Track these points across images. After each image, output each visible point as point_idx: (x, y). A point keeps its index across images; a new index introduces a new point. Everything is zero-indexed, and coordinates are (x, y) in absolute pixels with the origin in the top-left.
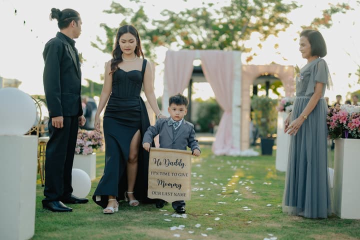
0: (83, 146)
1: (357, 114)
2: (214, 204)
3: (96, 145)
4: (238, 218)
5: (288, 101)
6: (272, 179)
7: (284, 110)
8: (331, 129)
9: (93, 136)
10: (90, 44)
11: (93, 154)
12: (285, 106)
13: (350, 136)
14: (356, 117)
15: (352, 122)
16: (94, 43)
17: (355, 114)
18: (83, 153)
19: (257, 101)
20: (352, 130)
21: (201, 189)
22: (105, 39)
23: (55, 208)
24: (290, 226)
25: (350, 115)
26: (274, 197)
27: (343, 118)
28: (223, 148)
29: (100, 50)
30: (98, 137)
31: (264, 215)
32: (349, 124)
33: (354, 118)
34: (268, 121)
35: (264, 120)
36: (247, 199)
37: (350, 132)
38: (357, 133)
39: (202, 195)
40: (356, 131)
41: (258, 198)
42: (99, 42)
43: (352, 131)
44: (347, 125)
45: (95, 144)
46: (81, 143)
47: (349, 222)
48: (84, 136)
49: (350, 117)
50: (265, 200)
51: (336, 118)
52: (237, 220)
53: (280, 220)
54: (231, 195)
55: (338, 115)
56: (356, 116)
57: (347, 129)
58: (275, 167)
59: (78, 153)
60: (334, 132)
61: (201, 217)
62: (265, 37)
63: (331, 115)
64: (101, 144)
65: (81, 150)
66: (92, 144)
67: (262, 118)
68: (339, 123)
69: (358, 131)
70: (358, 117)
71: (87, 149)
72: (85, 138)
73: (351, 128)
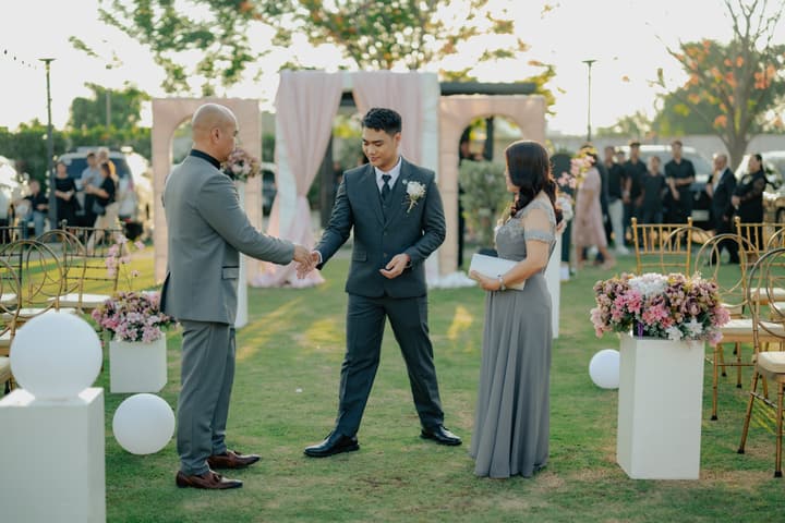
0: (142, 325)
1: (658, 297)
3: (166, 322)
4: (452, 487)
10: (99, 15)
13: (646, 334)
14: (657, 303)
15: (650, 312)
16: (109, 12)
17: (654, 296)
18: (144, 339)
20: (649, 325)
22: (132, 7)
25: (647, 298)
27: (635, 304)
29: (124, 29)
32: (644, 315)
33: (652, 304)
37: (646, 328)
38: (658, 329)
40: (657, 326)
42: (122, 12)
43: (650, 327)
44: (641, 315)
45: (164, 320)
46: (138, 319)
48: (143, 304)
49: (647, 302)
51: (623, 304)
55: (625, 298)
56: (657, 300)
57: (641, 324)
59: (134, 340)
61: (386, 488)
63: (612, 296)
65: (138, 332)
66: (159, 320)
67: (483, 206)
68: (627, 313)
69: (661, 327)
70: (661, 301)
71: (152, 332)
72: (146, 309)
73: (648, 321)
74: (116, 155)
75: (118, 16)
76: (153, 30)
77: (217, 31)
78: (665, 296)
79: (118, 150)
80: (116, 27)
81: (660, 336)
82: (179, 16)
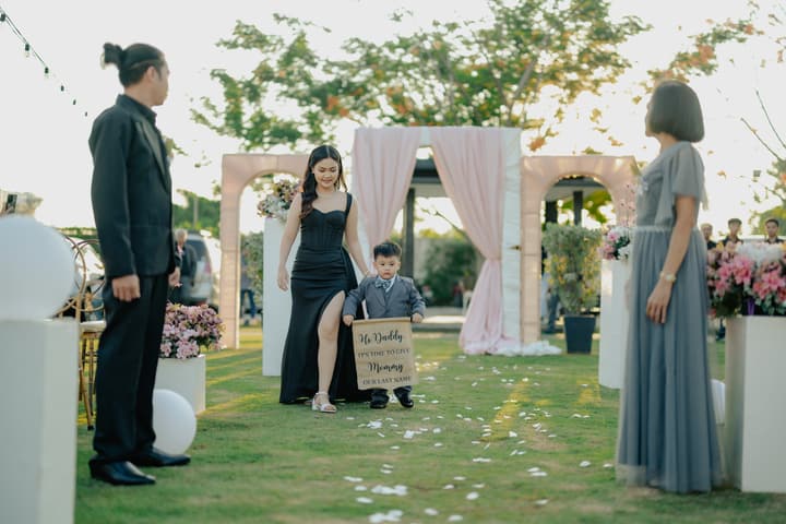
0: (178, 339)
1: (772, 264)
2: (465, 463)
3: (205, 338)
4: (517, 494)
5: (623, 235)
6: (590, 407)
7: (616, 254)
8: (718, 296)
9: (200, 318)
10: (191, 114)
11: (200, 356)
12: (618, 246)
13: (759, 311)
14: (771, 270)
15: (763, 281)
16: (199, 112)
17: (768, 262)
18: (177, 355)
19: (556, 235)
20: (762, 297)
21: (437, 431)
22: (222, 105)
23: (117, 476)
24: (632, 509)
25: (759, 265)
26: (596, 446)
27: (744, 272)
28: (483, 338)
29: (214, 128)
30: (210, 319)
31: (574, 487)
32: (755, 285)
33: (766, 271)
34: (580, 278)
35: (571, 277)
36: (536, 451)
37: (758, 302)
38: (774, 304)
39: (438, 445)
40: (773, 299)
41: (562, 448)
42: (213, 112)
43: (763, 301)
44: (751, 286)
45: (203, 335)
46: (173, 332)
47: (759, 499)
48: (180, 317)
49: (758, 271)
50: (577, 452)
51: (729, 273)
52: (516, 498)
53: (610, 496)
54: (502, 442)
55: (731, 265)
56: (772, 267)
57: (751, 297)
58: (597, 380)
59: (167, 355)
60: (724, 303)
61: (437, 492)
62: (572, 96)
63: (716, 266)
64: (216, 334)
65: (172, 347)
66: (196, 334)
67: (568, 272)
68: (734, 284)
69: (777, 301)
70: (776, 268)
71: (187, 347)
72: (182, 322)
73: (760, 293)
74: (194, 237)
75: (208, 115)
76: (243, 128)
77: (305, 129)
78: (781, 262)
79: (197, 233)
80: (205, 127)
81: (777, 314)
82: (268, 115)
